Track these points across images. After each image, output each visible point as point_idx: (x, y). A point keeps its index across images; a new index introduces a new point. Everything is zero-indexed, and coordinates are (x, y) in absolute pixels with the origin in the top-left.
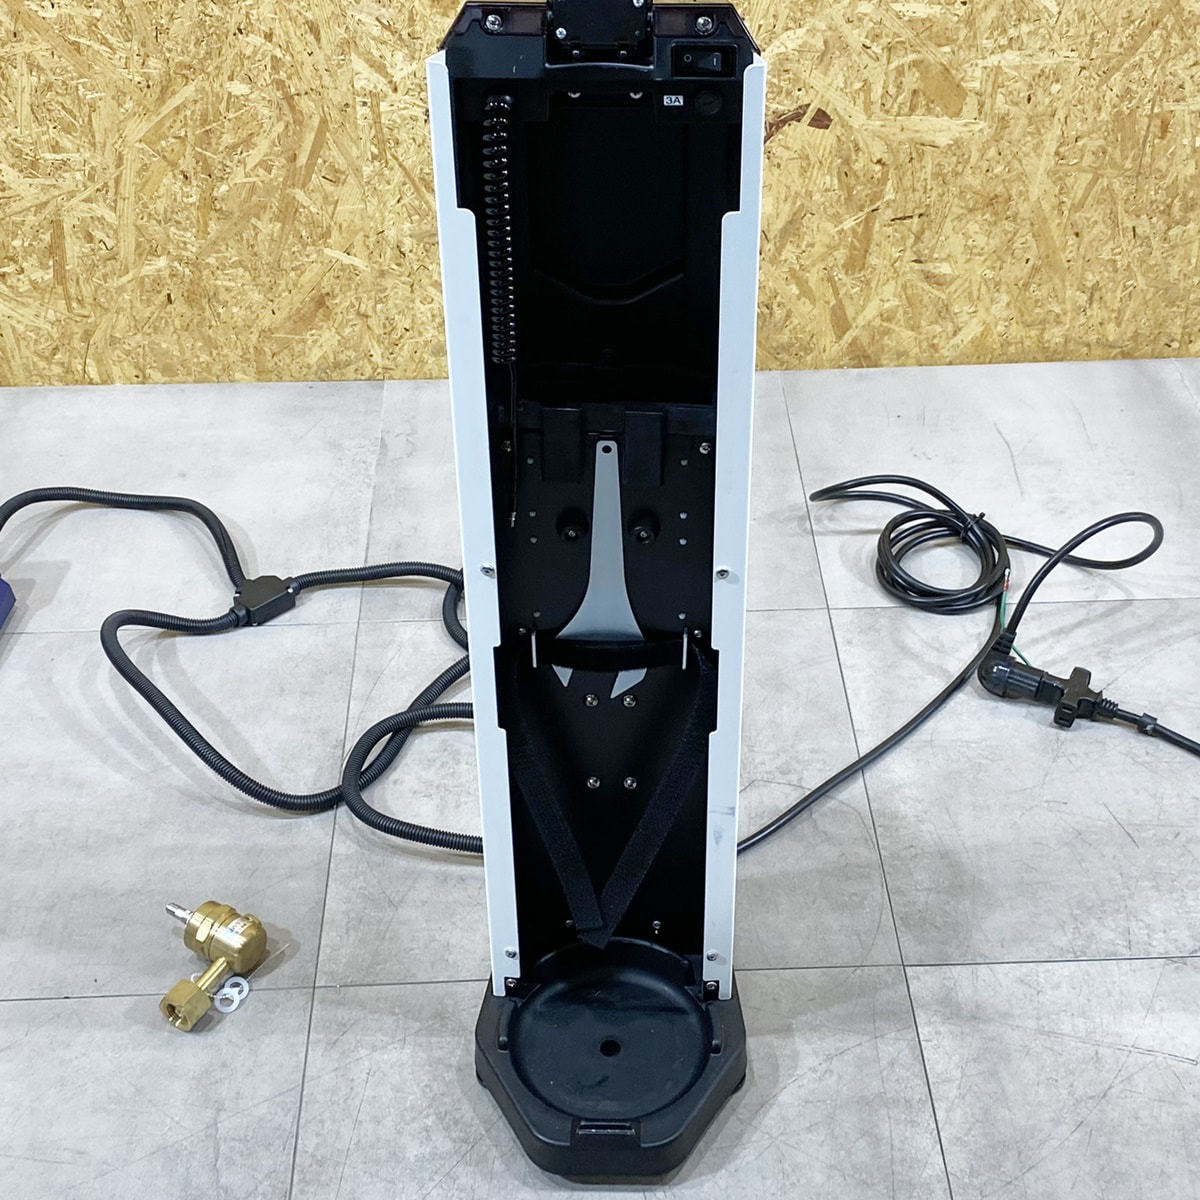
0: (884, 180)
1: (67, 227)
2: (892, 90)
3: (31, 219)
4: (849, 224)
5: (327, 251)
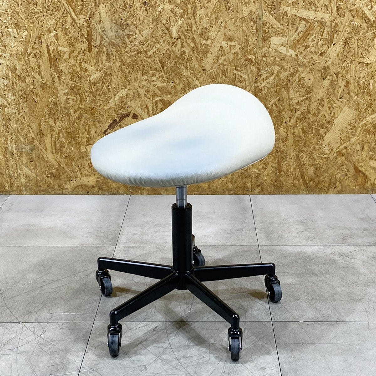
2: (155, 108)
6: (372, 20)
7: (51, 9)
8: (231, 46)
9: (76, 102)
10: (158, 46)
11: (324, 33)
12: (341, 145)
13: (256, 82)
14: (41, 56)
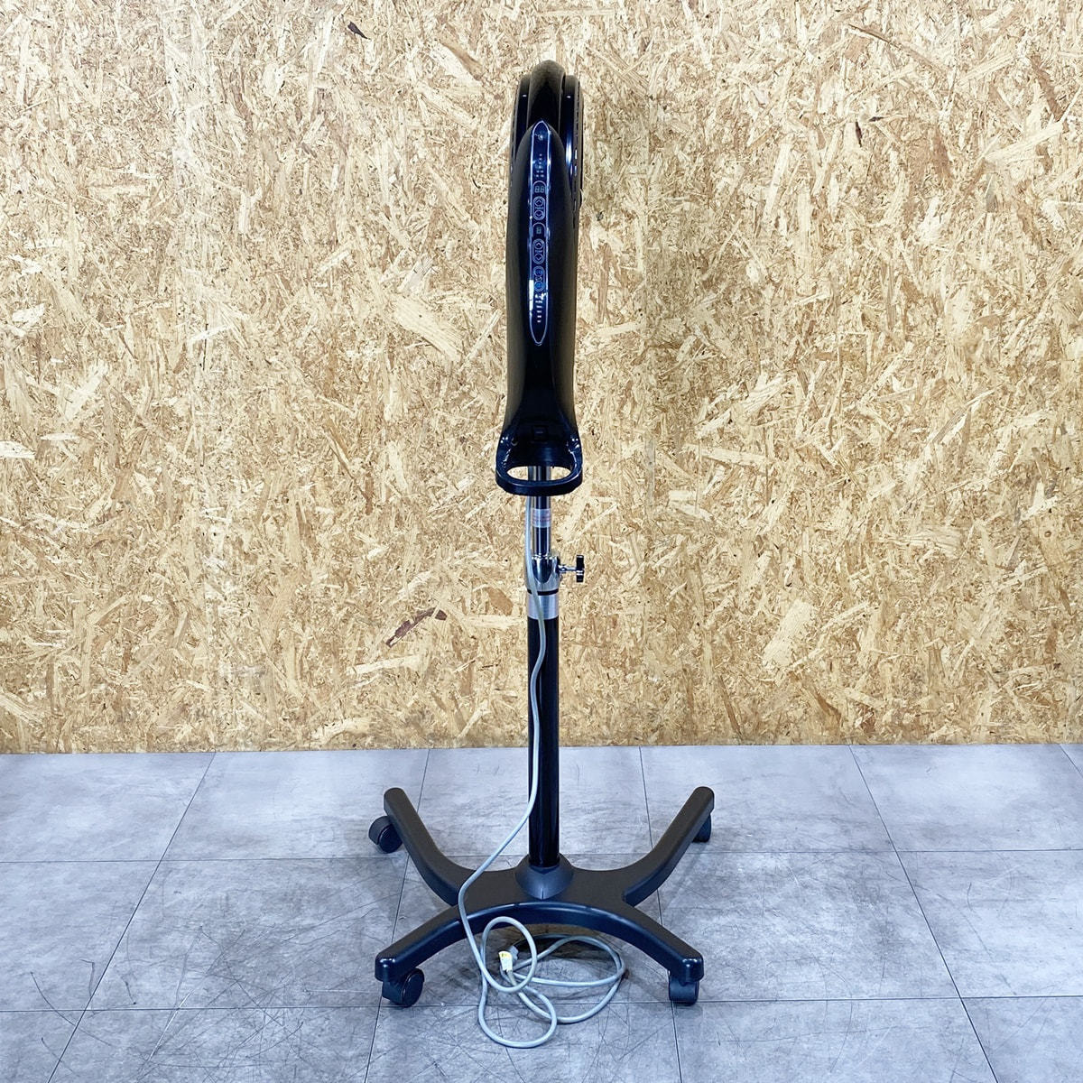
0: (476, 646)
1: (56, 668)
2: (476, 602)
3: (38, 664)
4: (460, 669)
5: (188, 681)
6: (834, 465)
7: (306, 448)
8: (603, 503)
9: (342, 593)
10: (484, 504)
11: (758, 483)
12: (795, 661)
13: (646, 559)
14: (285, 521)
